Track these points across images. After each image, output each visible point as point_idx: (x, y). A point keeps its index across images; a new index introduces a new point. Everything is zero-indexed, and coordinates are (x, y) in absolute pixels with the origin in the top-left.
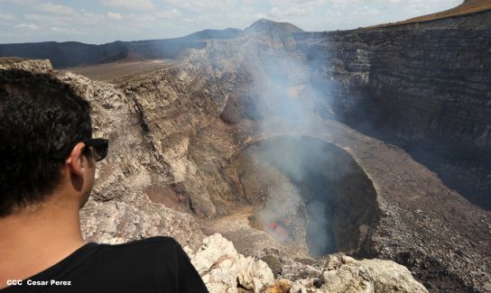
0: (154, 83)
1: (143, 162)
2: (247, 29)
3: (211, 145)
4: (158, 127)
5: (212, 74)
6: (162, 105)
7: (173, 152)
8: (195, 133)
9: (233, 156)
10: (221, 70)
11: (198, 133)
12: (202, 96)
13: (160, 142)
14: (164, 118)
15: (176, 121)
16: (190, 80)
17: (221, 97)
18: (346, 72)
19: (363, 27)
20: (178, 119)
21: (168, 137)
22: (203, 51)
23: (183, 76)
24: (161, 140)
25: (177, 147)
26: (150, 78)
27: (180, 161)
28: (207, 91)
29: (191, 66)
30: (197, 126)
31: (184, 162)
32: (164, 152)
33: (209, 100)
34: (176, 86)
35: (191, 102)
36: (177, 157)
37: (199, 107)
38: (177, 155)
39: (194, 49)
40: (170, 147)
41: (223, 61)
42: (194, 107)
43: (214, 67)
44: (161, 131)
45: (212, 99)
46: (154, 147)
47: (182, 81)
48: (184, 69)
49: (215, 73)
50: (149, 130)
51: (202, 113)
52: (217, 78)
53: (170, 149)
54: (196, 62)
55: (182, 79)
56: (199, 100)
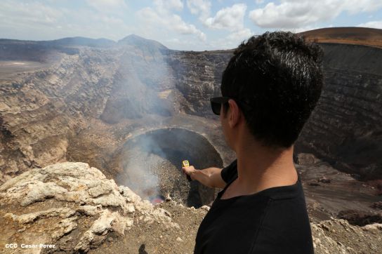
0: (15, 86)
1: (9, 171)
2: (120, 41)
3: (92, 144)
4: (26, 132)
5: (88, 79)
6: (29, 109)
7: (49, 155)
8: (73, 134)
9: (116, 151)
10: (97, 75)
11: (77, 134)
12: (78, 100)
13: (30, 148)
14: (34, 123)
15: (49, 124)
16: (63, 83)
17: (100, 99)
18: (200, 81)
19: (208, 50)
20: (52, 122)
21: (41, 142)
22: (76, 57)
23: (54, 80)
24: (31, 145)
25: (53, 150)
26: (9, 81)
27: (58, 163)
28: (84, 94)
29: (63, 70)
30: (76, 128)
32: (36, 157)
33: (87, 103)
34: (46, 90)
35: (66, 105)
36: (55, 160)
37: (77, 109)
38: (53, 158)
39: (65, 54)
40: (45, 151)
41: (98, 68)
42: (70, 110)
43: (90, 72)
44: (30, 136)
45: (90, 102)
46: (22, 153)
47: (53, 85)
48: (55, 73)
49: (91, 78)
50: (13, 136)
51: (81, 116)
52: (93, 83)
53: (45, 153)
54: (68, 67)
55: (53, 83)
56: (76, 103)
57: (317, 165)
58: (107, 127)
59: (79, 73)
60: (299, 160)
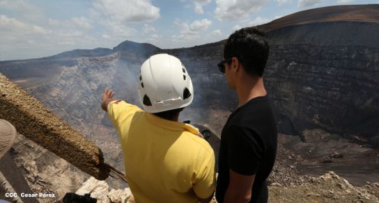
2: (115, 48)
4: (29, 147)
5: (88, 87)
7: (53, 167)
9: (120, 154)
10: (96, 82)
12: (80, 108)
13: (34, 163)
16: (64, 94)
22: (75, 68)
23: (55, 92)
24: (35, 160)
25: (57, 162)
27: (63, 175)
28: (84, 102)
29: (63, 82)
31: (67, 175)
32: (40, 172)
33: (88, 110)
34: (48, 103)
35: (68, 115)
36: (59, 172)
37: (78, 118)
38: (58, 170)
39: (64, 67)
40: (49, 164)
41: (97, 75)
42: (72, 119)
43: (89, 81)
44: (34, 151)
45: (90, 109)
46: (26, 170)
47: (55, 97)
48: (56, 86)
49: (90, 86)
50: (16, 153)
51: (82, 123)
52: (93, 90)
53: (49, 166)
54: (68, 78)
55: (54, 95)
56: (77, 112)
57: (326, 141)
58: (110, 131)
59: (79, 82)
60: (306, 138)
